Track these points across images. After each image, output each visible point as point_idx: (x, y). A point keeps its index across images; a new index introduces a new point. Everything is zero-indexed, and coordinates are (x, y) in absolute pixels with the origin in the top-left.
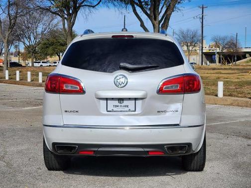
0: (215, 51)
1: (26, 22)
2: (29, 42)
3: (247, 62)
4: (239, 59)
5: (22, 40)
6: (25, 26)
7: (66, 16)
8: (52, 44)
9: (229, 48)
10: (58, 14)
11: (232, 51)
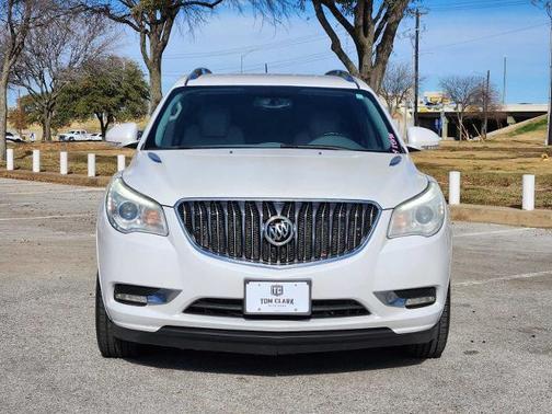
0: (441, 110)
1: (34, 42)
2: (41, 87)
3: (511, 134)
4: (493, 126)
5: (26, 82)
6: (32, 51)
7: (147, 27)
8: (86, 91)
9: (475, 103)
10: (128, 22)
11: (481, 109)
